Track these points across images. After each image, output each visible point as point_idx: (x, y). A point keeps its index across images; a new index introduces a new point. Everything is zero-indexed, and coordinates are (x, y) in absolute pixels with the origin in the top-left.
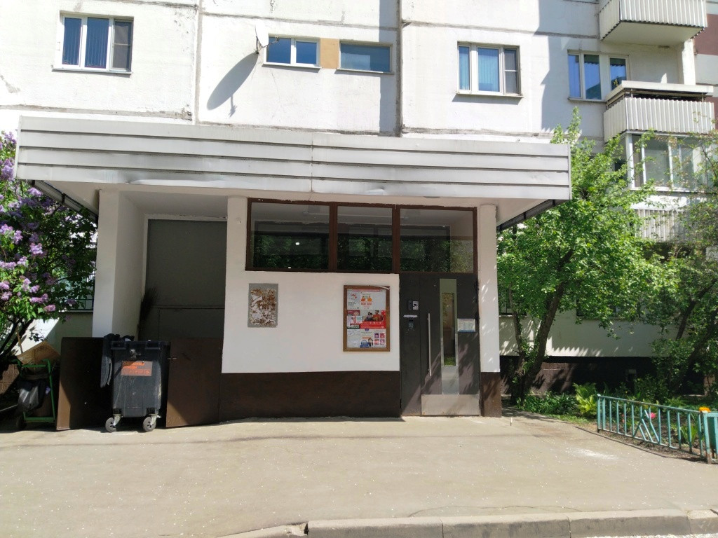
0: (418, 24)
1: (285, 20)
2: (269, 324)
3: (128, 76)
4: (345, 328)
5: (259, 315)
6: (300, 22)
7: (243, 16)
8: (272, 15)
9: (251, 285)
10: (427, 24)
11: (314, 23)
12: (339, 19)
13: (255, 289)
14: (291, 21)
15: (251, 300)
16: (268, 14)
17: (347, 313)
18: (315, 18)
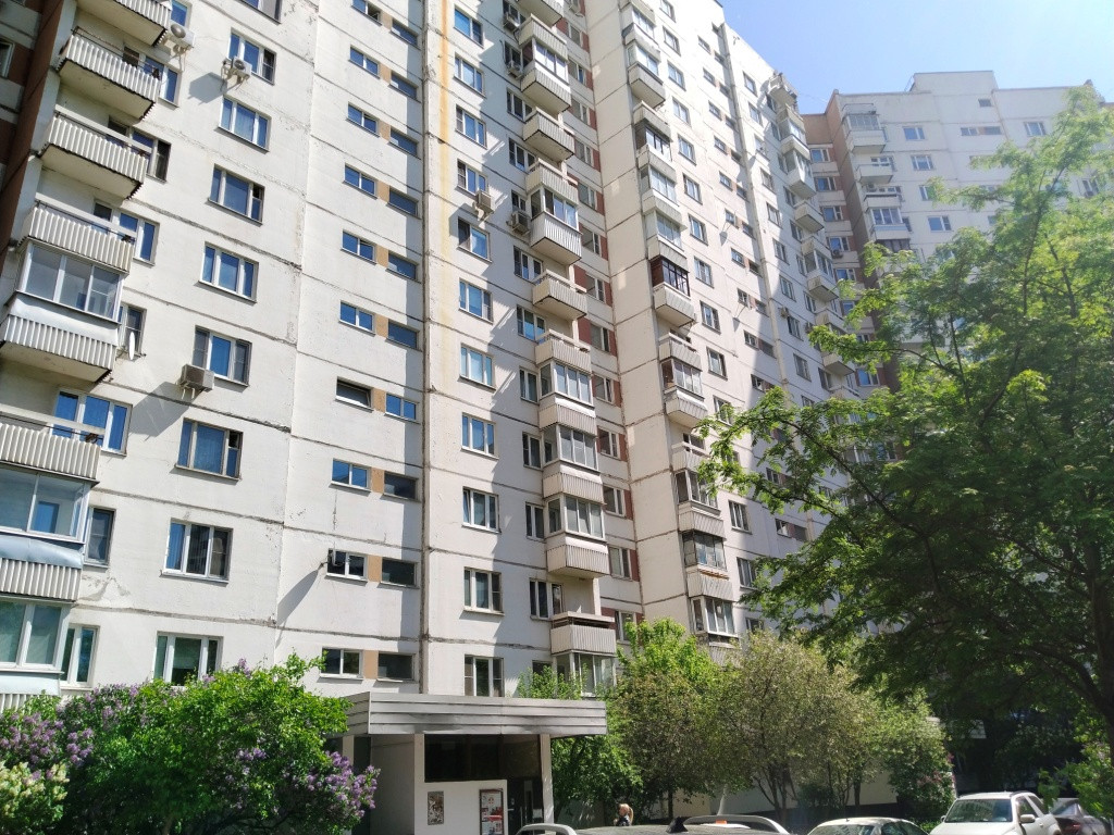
0: (439, 550)
1: (344, 538)
2: (440, 822)
3: (225, 584)
4: (481, 821)
5: (433, 816)
6: (355, 539)
7: (313, 531)
8: (335, 532)
9: (429, 794)
10: (445, 551)
11: (365, 541)
12: (382, 540)
13: (432, 796)
14: (348, 538)
15: (429, 805)
16: (331, 532)
17: (482, 810)
18: (365, 538)
